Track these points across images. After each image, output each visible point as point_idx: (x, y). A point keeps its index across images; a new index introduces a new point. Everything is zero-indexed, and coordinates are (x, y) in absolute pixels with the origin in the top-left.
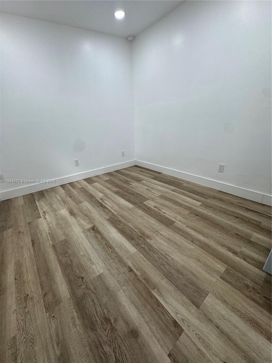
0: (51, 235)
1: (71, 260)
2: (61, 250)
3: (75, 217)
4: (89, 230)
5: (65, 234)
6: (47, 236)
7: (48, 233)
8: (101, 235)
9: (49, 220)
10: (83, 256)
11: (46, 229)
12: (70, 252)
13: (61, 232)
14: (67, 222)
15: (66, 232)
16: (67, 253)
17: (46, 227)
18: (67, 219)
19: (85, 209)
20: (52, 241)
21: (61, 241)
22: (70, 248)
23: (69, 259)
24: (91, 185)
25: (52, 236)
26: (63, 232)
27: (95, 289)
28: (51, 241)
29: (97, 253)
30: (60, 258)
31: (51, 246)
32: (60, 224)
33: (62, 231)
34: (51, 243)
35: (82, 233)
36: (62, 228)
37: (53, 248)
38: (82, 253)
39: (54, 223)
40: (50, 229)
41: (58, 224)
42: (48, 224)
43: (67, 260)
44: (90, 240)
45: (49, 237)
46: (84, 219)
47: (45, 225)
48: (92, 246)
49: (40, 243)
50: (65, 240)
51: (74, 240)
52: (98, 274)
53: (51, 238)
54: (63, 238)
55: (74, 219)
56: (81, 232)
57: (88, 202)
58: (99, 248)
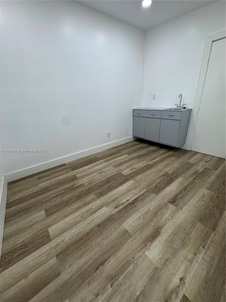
0: (205, 242)
1: (213, 208)
2: (212, 219)
3: (161, 227)
4: (176, 205)
5: (193, 226)
6: (208, 248)
7: (205, 250)
8: (177, 195)
9: (182, 268)
10: (204, 201)
11: (201, 258)
12: (208, 211)
13: (193, 232)
14: (175, 234)
15: (191, 225)
16: (210, 213)
17: (197, 262)
18: (169, 236)
19: (142, 221)
20: (210, 235)
21: (204, 224)
22: (205, 213)
23: (213, 209)
24: (53, 239)
25: (204, 239)
26: (191, 229)
27: (217, 190)
28: (212, 236)
29: (195, 194)
30: (218, 216)
31: (216, 231)
32: (183, 241)
33: (191, 232)
34: (213, 234)
35: (183, 209)
36: (188, 234)
37: (216, 229)
38: (202, 203)
39: (184, 252)
40: (197, 251)
41: (184, 245)
42: (191, 262)
43: (216, 211)
44: (188, 201)
45: (209, 242)
46: (162, 215)
47: (196, 266)
48: (191, 198)
49: (222, 250)
50: (200, 221)
51: (195, 213)
52: (208, 191)
53: (208, 240)
54: (199, 225)
55: (166, 227)
56: (182, 211)
57: (123, 222)
58: (191, 194)
